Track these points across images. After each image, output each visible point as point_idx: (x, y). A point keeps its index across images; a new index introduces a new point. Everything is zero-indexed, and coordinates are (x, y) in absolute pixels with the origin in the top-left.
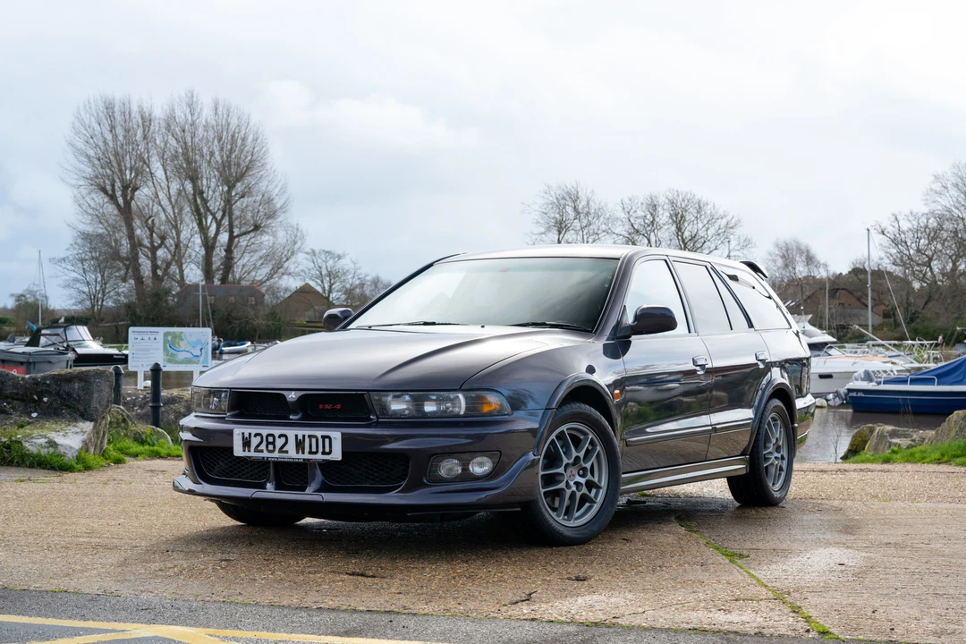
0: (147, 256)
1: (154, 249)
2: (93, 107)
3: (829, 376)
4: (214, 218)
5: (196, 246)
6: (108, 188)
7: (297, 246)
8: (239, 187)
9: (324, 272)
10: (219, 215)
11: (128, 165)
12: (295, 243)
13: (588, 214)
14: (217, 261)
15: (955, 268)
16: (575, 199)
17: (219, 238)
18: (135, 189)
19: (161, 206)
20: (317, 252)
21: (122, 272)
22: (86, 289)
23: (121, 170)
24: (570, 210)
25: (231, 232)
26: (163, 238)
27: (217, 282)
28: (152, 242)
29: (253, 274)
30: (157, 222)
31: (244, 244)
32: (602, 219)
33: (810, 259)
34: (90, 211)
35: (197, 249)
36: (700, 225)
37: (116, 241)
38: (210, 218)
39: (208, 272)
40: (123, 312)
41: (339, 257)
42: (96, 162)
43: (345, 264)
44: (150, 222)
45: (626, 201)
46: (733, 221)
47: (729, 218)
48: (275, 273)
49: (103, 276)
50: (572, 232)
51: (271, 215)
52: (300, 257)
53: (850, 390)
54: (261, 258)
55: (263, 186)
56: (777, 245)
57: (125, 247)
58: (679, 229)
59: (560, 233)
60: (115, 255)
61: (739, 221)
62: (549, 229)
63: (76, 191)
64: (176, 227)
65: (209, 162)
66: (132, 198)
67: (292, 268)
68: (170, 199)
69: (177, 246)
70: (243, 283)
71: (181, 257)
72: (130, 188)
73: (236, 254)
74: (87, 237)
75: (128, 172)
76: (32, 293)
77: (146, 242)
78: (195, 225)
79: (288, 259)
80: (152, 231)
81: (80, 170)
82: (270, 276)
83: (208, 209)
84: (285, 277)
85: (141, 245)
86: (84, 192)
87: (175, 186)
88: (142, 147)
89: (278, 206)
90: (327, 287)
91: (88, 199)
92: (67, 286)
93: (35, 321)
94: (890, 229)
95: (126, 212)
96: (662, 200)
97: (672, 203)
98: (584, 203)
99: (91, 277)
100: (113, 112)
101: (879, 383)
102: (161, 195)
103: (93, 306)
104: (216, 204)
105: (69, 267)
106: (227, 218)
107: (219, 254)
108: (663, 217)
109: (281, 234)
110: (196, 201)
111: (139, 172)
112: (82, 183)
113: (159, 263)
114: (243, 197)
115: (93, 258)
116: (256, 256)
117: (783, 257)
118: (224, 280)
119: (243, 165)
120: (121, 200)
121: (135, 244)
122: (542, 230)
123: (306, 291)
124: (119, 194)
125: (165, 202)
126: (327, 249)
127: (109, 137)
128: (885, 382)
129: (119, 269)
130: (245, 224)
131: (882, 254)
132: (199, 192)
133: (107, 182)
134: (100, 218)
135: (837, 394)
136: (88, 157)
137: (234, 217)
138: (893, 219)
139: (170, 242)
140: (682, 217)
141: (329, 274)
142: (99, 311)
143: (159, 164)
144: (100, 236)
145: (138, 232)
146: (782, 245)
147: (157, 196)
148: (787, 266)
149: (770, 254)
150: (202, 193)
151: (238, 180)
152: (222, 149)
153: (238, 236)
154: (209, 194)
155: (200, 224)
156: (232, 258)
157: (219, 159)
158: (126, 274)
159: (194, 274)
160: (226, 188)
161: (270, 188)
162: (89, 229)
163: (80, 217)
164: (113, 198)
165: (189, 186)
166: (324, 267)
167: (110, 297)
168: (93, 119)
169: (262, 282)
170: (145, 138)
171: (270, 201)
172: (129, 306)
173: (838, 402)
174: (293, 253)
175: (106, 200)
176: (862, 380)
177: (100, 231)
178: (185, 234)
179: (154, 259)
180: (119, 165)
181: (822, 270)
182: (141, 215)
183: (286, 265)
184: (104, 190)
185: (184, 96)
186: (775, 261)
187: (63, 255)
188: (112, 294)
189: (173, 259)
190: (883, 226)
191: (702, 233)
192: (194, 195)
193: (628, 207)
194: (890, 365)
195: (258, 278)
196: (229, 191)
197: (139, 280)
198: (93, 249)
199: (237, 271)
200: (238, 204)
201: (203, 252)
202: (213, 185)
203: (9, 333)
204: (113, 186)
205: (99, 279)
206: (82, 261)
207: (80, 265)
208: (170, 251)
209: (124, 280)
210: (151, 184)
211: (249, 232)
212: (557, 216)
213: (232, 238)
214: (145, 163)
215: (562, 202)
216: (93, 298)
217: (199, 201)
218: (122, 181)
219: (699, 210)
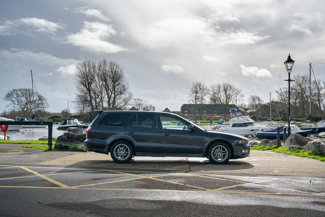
0: (94, 100)
1: (96, 99)
2: (81, 64)
3: (253, 130)
4: (111, 91)
5: (106, 98)
6: (85, 84)
7: (131, 98)
8: (117, 83)
9: (138, 104)
10: (112, 90)
11: (89, 78)
12: (131, 97)
13: (203, 89)
14: (111, 102)
15: (296, 101)
16: (200, 85)
17: (112, 96)
18: (91, 84)
19: (97, 88)
20: (136, 99)
21: (88, 105)
22: (79, 109)
23: (87, 79)
24: (198, 88)
25: (115, 94)
26: (98, 96)
27: (111, 107)
28: (95, 97)
29: (120, 104)
30: (96, 92)
31: (118, 97)
32: (206, 90)
33: (259, 100)
34: (80, 90)
35: (106, 99)
36: (231, 92)
37: (86, 97)
38: (109, 91)
39: (109, 104)
40: (88, 114)
41: (141, 100)
42: (82, 77)
43: (143, 102)
44: (95, 92)
45: (212, 85)
46: (239, 91)
47: (238, 90)
48: (126, 104)
49: (83, 106)
50: (199, 94)
51: (125, 90)
52: (132, 100)
53: (257, 134)
54: (122, 101)
55: (122, 83)
56: (251, 96)
57: (89, 98)
58: (226, 93)
59: (196, 94)
60: (86, 100)
61: (241, 90)
62: (193, 93)
63: (76, 85)
64: (101, 93)
65: (109, 77)
66: (90, 86)
67: (130, 103)
68: (100, 86)
69: (102, 98)
70: (118, 107)
71: (102, 101)
72: (90, 84)
73: (116, 100)
74: (79, 96)
75: (89, 80)
76: (66, 110)
77: (94, 97)
78: (106, 92)
79: (129, 101)
80: (95, 94)
81: (77, 79)
82: (124, 105)
83: (109, 89)
84: (128, 105)
85: (93, 98)
86: (79, 85)
87: (101, 83)
88: (93, 73)
89: (126, 88)
90: (138, 108)
91: (79, 87)
92: (75, 108)
93: (67, 117)
94: (279, 92)
95: (89, 90)
96: (222, 85)
97: (224, 86)
98: (202, 86)
99: (81, 106)
100: (86, 65)
101: (264, 132)
102: (97, 85)
103: (81, 113)
104: (111, 87)
105: (75, 104)
106: (114, 91)
107: (112, 100)
108: (222, 89)
109: (127, 94)
110: (106, 86)
111: (92, 80)
112: (78, 83)
113: (97, 102)
114: (117, 86)
115: (81, 101)
116: (121, 100)
117: (252, 99)
118: (113, 106)
119: (118, 78)
120: (88, 87)
121: (91, 98)
122: (192, 93)
123: (133, 108)
124: (87, 85)
125: (98, 87)
126: (138, 98)
127: (85, 71)
128: (265, 132)
129: (87, 104)
130: (118, 92)
131: (277, 98)
132: (106, 84)
133: (84, 82)
134: (82, 91)
135: (255, 134)
136: (80, 76)
137: (115, 91)
138: (280, 89)
139: (100, 97)
140: (227, 90)
141: (139, 105)
142: (83, 114)
143: (97, 78)
144: (83, 96)
145: (92, 94)
146: (252, 96)
147: (96, 86)
148: (253, 101)
149: (249, 98)
150: (107, 85)
151: (116, 82)
152: (112, 74)
153: (116, 95)
154: (109, 85)
155: (107, 92)
156: (115, 101)
157: (112, 76)
158: (89, 105)
159: (106, 105)
160: (113, 83)
161: (124, 83)
162: (80, 94)
163: (78, 91)
164: (86, 86)
165: (104, 83)
166: (138, 103)
167: (85, 111)
168: (81, 67)
169: (122, 107)
170: (94, 71)
171: (124, 86)
172: (90, 113)
173: (256, 136)
174: (130, 99)
175: (84, 87)
176: (261, 131)
177: (83, 94)
178: (103, 95)
179: (96, 101)
180: (87, 78)
181: (262, 102)
182: (92, 90)
183: (128, 102)
184: (83, 84)
185: (103, 61)
186: (250, 100)
187: (74, 101)
188: (86, 110)
189: (100, 101)
190: (277, 91)
191: (231, 94)
192: (106, 85)
193: (213, 87)
194: (267, 127)
195: (121, 106)
196: (114, 84)
197: (92, 106)
198: (81, 99)
199: (116, 104)
200: (116, 87)
201: (108, 99)
202: (110, 83)
203: (61, 120)
204: (86, 83)
205: (82, 106)
206: (78, 102)
207: (78, 103)
208: (100, 99)
209: (89, 106)
210: (95, 83)
211: (119, 94)
212: (195, 89)
213: (115, 96)
214: (93, 77)
215: (197, 86)
216: (81, 111)
217: (107, 87)
218: (88, 82)
219: (230, 88)
